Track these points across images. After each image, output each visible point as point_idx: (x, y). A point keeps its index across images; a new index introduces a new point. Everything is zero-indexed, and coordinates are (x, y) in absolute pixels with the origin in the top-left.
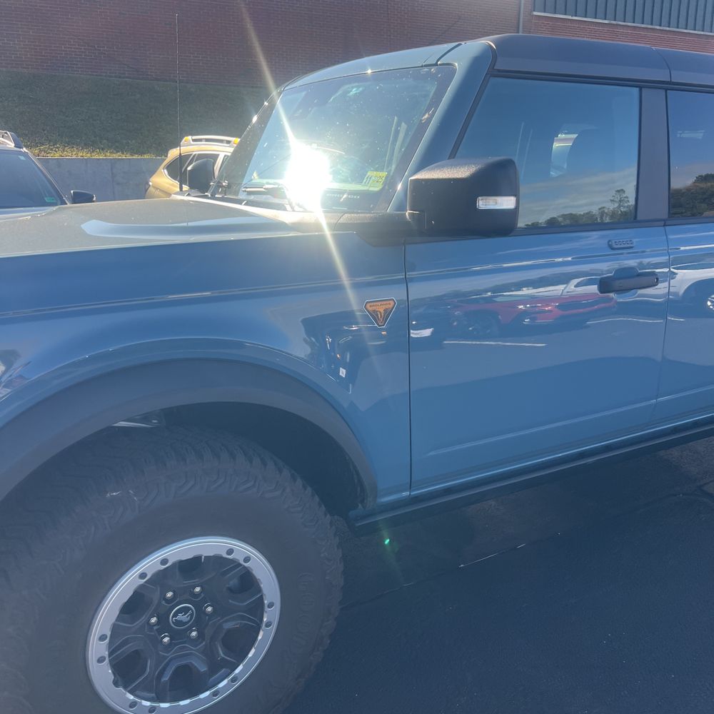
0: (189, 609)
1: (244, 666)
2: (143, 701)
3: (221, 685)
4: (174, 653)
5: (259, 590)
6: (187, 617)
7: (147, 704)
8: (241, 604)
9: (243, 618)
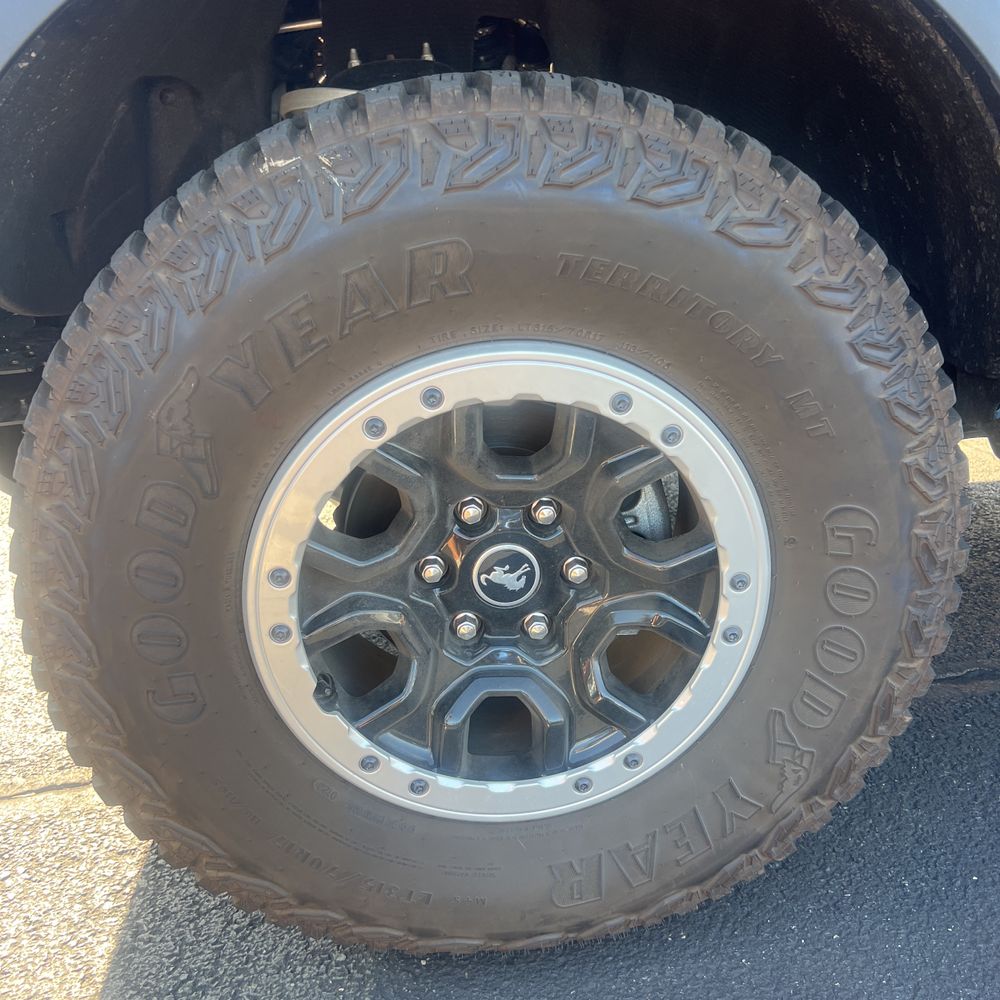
0: (522, 559)
1: (659, 730)
2: (393, 759)
3: (598, 766)
4: (482, 662)
5: (709, 538)
6: (519, 578)
7: (404, 768)
8: (658, 567)
9: (662, 604)
